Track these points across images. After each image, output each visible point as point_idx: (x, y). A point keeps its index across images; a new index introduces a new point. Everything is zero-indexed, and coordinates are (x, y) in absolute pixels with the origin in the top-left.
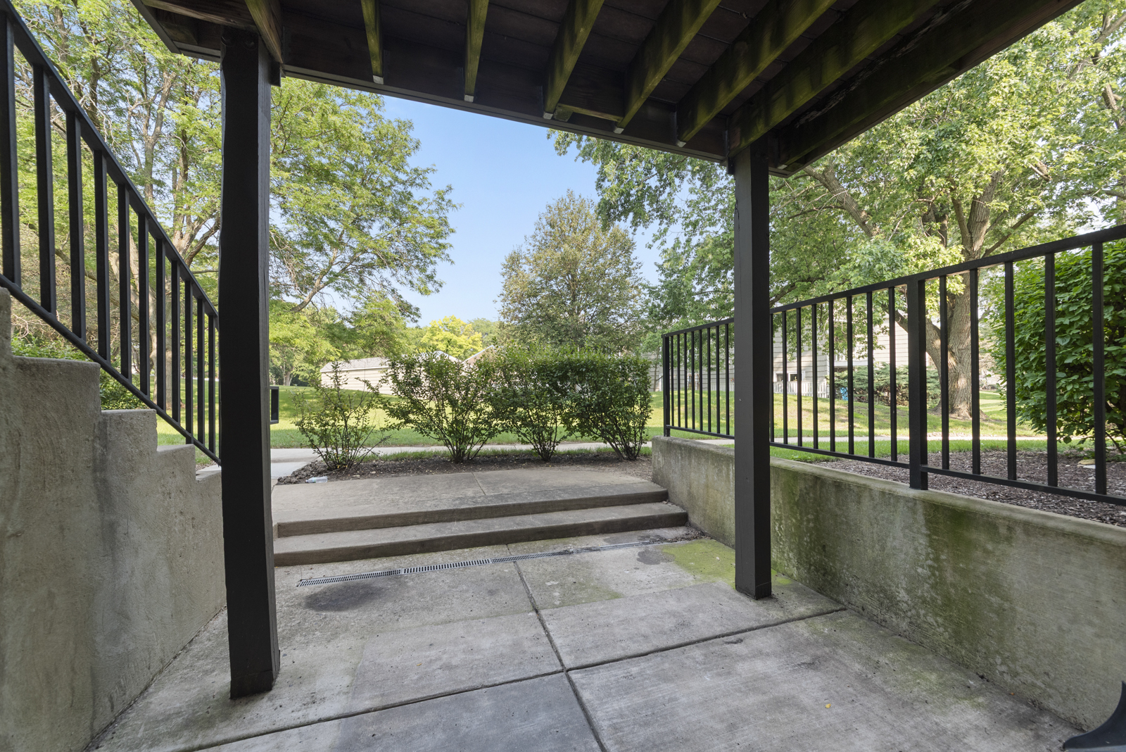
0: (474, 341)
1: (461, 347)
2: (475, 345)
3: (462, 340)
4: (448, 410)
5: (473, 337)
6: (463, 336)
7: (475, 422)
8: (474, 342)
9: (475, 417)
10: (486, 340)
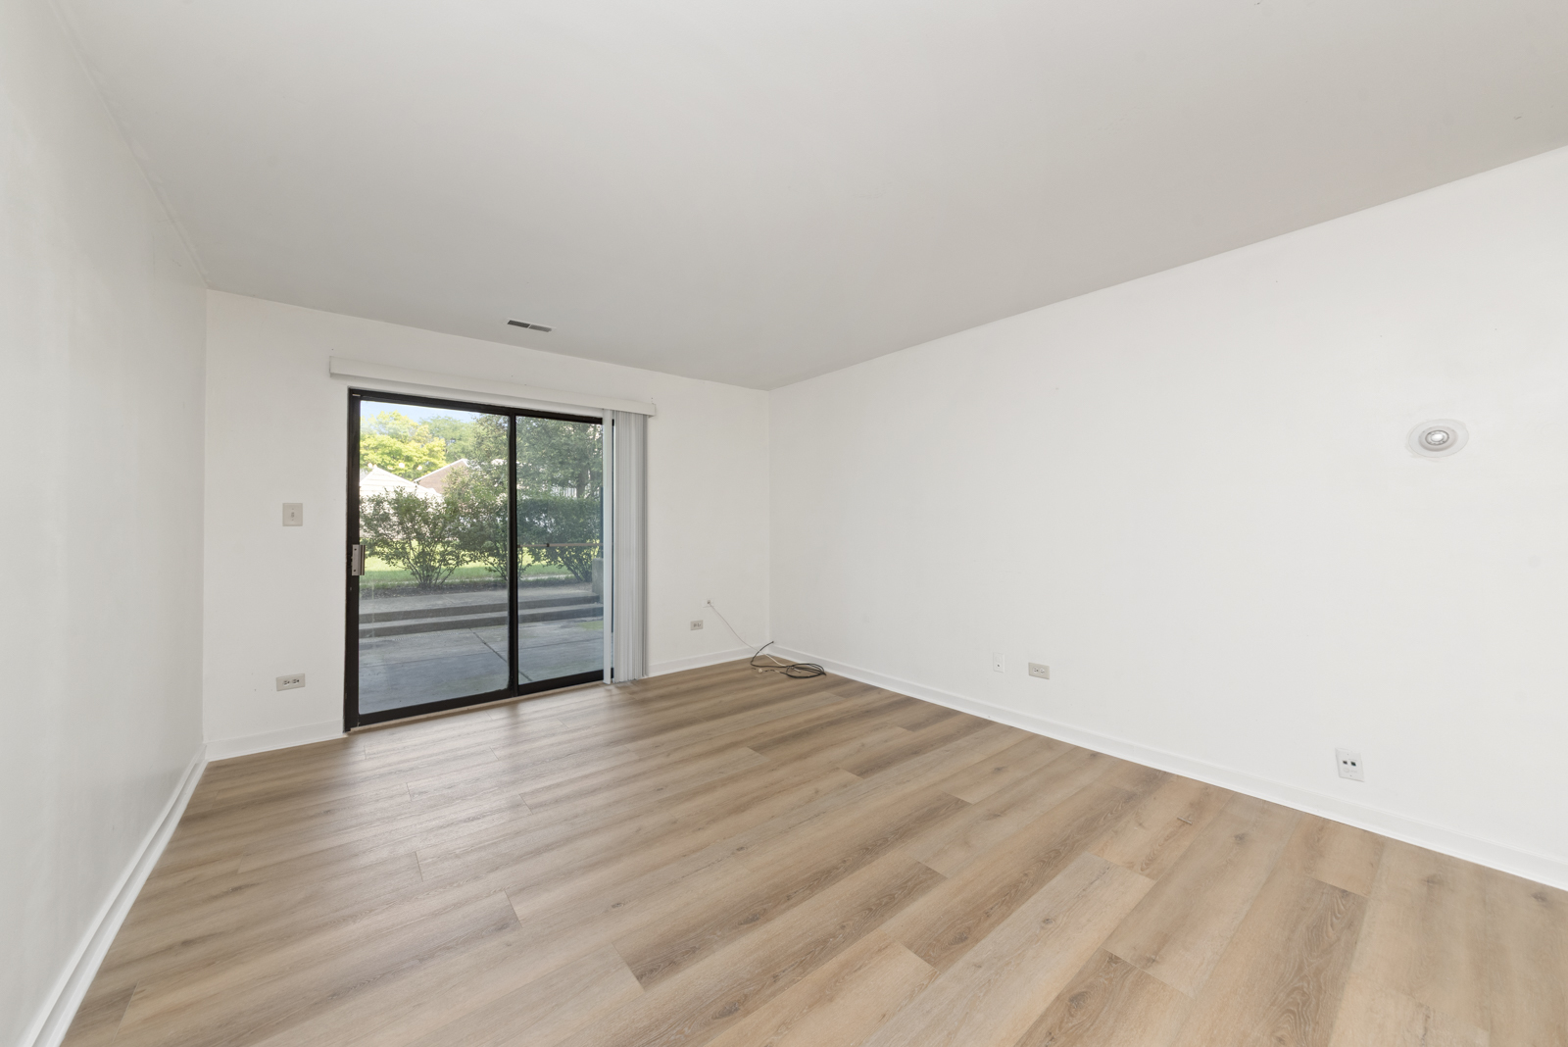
0: (431, 450)
1: (408, 459)
2: (433, 456)
3: (410, 448)
4: (415, 543)
5: (430, 445)
6: (413, 444)
7: (443, 554)
8: (432, 453)
9: (443, 549)
10: (452, 450)
